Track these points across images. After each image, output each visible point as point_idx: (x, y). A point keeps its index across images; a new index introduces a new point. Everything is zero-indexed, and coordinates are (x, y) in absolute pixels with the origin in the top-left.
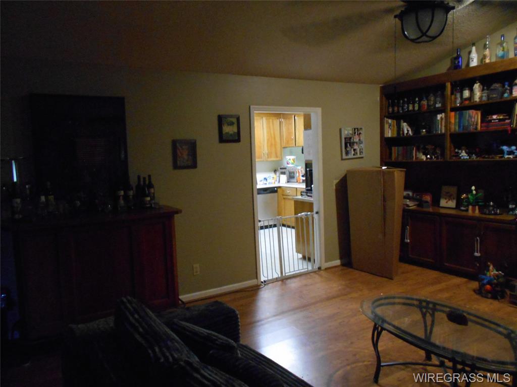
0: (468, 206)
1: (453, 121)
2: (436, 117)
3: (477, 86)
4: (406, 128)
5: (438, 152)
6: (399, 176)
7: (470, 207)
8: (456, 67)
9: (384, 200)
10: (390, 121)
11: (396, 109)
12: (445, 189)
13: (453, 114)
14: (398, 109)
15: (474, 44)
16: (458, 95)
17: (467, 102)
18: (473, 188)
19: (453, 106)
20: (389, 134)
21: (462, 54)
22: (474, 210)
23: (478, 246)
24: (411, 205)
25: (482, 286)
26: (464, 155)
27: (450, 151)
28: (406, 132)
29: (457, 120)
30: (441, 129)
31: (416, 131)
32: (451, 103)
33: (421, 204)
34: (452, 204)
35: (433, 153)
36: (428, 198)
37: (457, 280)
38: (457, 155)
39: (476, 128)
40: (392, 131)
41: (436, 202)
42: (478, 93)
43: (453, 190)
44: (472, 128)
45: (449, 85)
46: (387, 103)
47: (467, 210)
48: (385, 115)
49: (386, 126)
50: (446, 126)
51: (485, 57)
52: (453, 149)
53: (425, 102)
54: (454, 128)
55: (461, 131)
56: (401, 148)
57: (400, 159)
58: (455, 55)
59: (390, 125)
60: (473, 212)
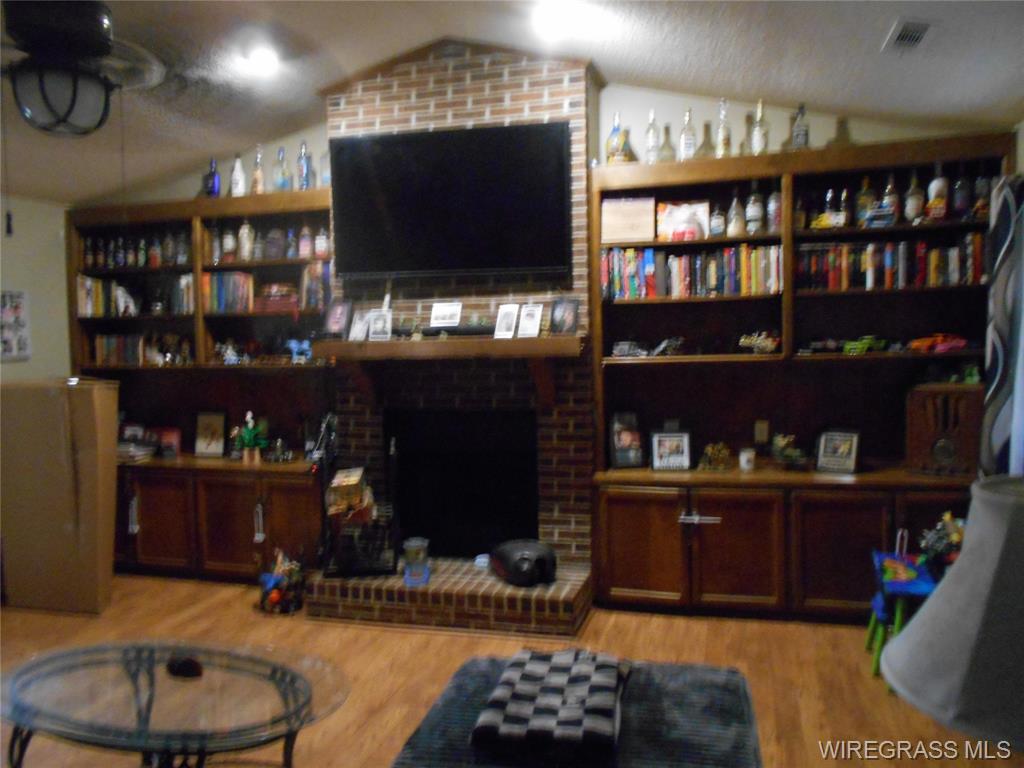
0: (242, 449)
1: (207, 290)
2: (179, 283)
3: (245, 232)
4: (123, 301)
5: (186, 347)
6: (104, 397)
7: (246, 453)
8: (210, 191)
9: (74, 449)
10: (89, 282)
11: (101, 259)
12: (203, 420)
13: (207, 278)
14: (106, 261)
15: (238, 156)
16: (216, 244)
17: (230, 260)
18: (249, 416)
19: (207, 264)
20: (88, 308)
21: (219, 169)
22: (252, 457)
23: (259, 521)
24: (140, 455)
25: (266, 595)
26: (230, 356)
27: (206, 348)
28: (122, 308)
29: (215, 292)
30: (188, 305)
31: (145, 306)
32: (203, 257)
33: (159, 452)
34: (216, 447)
35: (177, 351)
36: (173, 439)
37: (227, 592)
38: (219, 355)
39: (247, 307)
40: (95, 305)
41: (188, 446)
42: (246, 244)
43: (218, 421)
44: (239, 309)
45: (197, 225)
46: (82, 245)
47: (241, 458)
48: (78, 269)
49: (81, 294)
50: (196, 299)
51: (255, 183)
52: (210, 343)
53: (157, 251)
54: (211, 305)
55: (222, 311)
56: (114, 341)
57: (113, 362)
58: (207, 170)
59: (88, 292)
60: (251, 460)
